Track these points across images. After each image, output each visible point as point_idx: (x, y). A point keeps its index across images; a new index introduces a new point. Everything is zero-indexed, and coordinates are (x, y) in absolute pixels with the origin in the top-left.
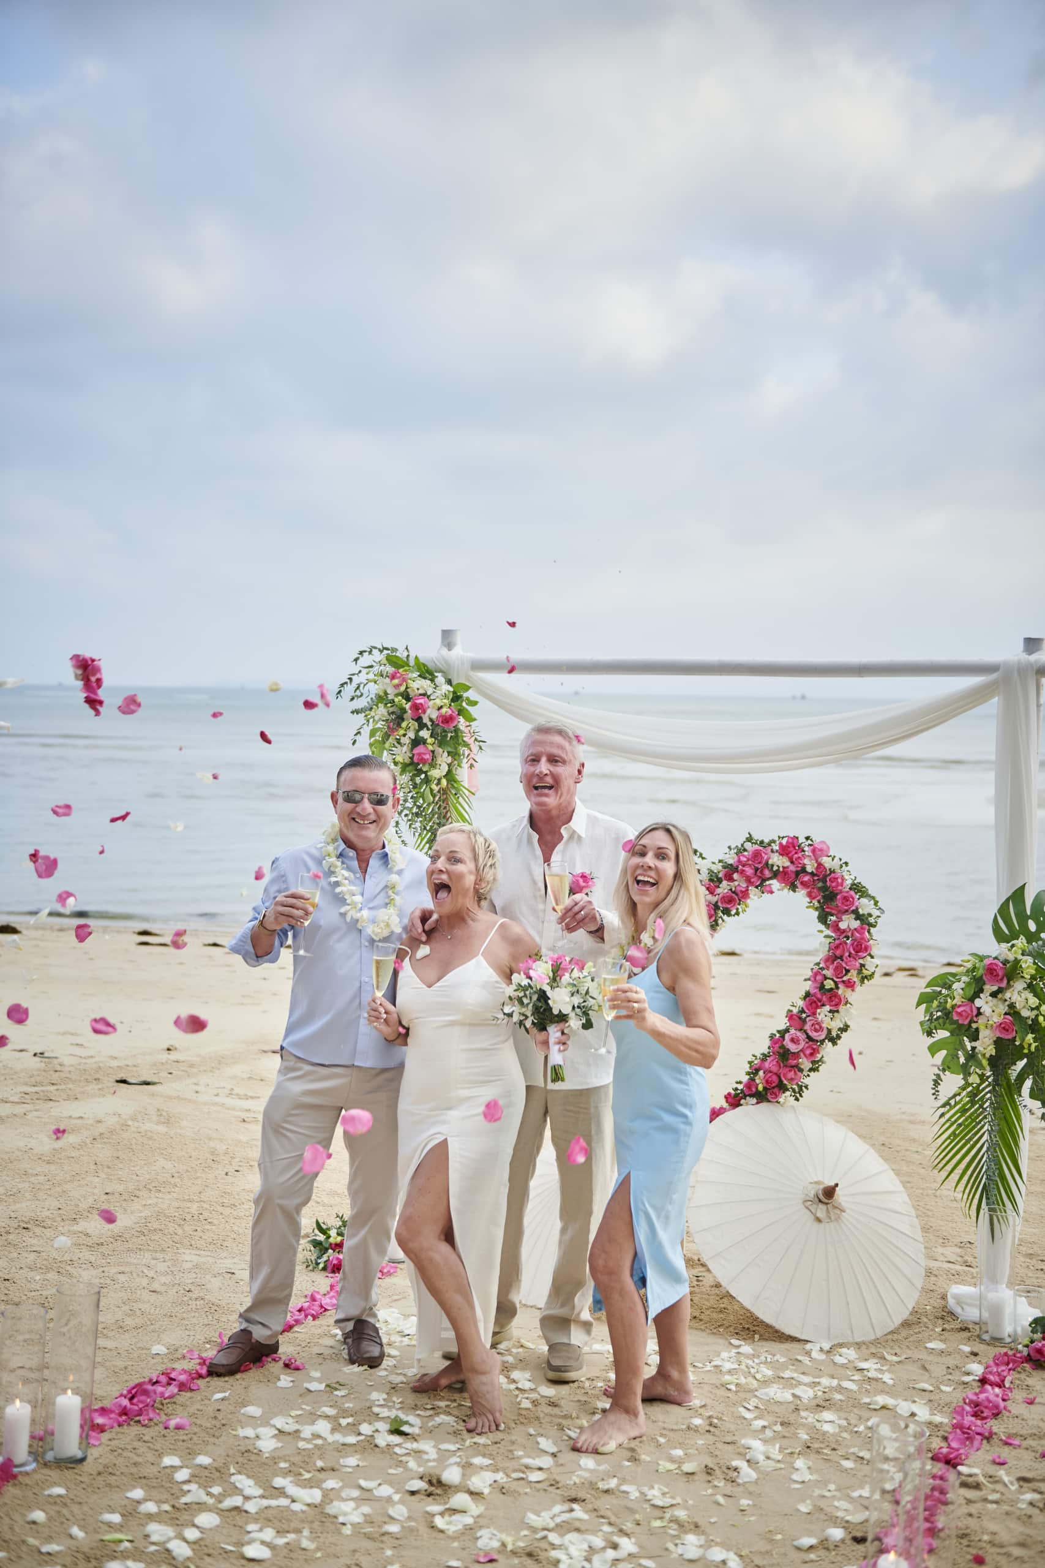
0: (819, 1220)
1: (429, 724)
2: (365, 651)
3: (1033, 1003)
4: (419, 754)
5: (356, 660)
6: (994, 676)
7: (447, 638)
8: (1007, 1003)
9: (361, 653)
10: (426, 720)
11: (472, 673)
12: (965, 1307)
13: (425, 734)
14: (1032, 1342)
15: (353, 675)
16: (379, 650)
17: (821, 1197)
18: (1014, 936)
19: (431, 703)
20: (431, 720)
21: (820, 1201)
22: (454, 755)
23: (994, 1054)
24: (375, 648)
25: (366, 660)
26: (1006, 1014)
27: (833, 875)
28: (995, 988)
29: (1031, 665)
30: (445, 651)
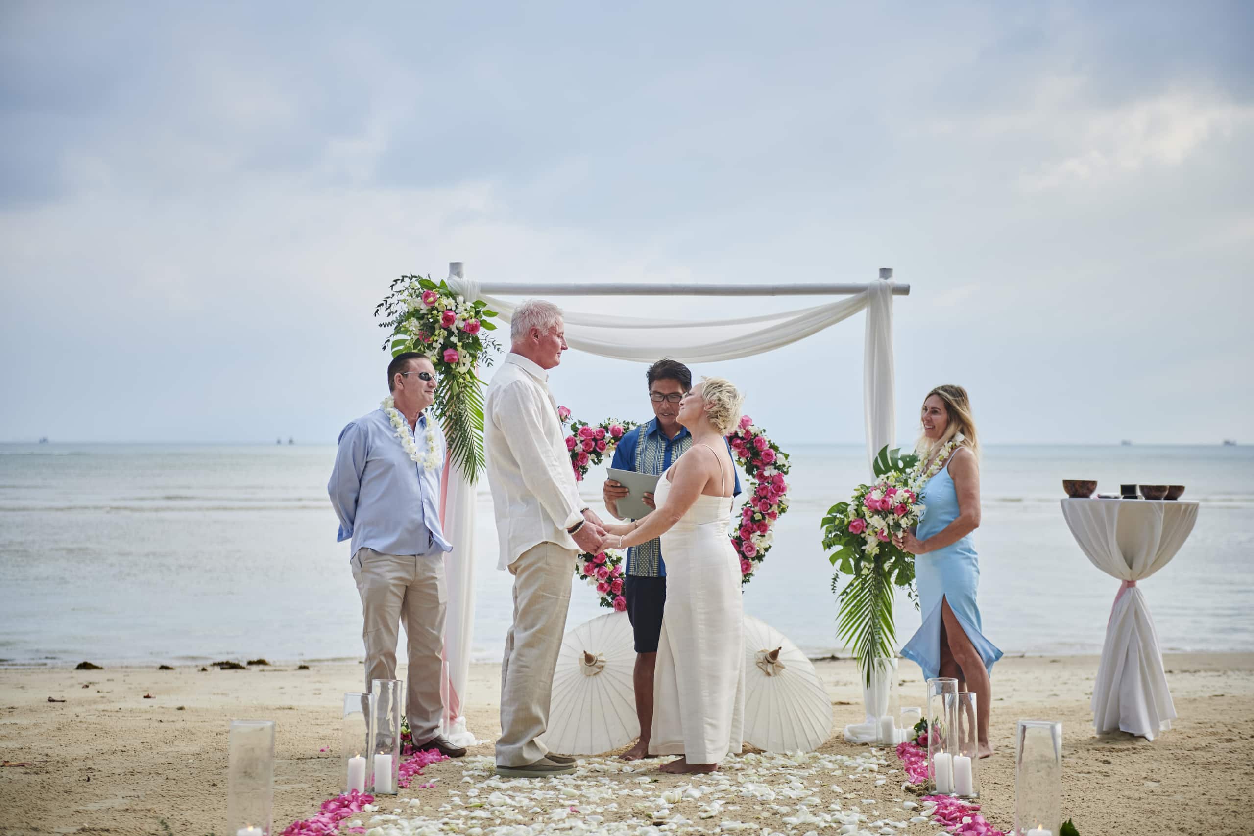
0: (769, 674)
1: (456, 332)
2: (399, 280)
4: (450, 355)
5: (392, 286)
7: (455, 267)
9: (396, 281)
10: (453, 328)
11: (481, 295)
12: (858, 735)
13: (454, 339)
14: (919, 736)
15: (388, 298)
16: (409, 277)
17: (769, 659)
18: (888, 469)
19: (458, 316)
20: (457, 329)
21: (769, 662)
22: (474, 357)
23: (878, 553)
24: (406, 277)
25: (399, 286)
27: (756, 438)
30: (456, 278)
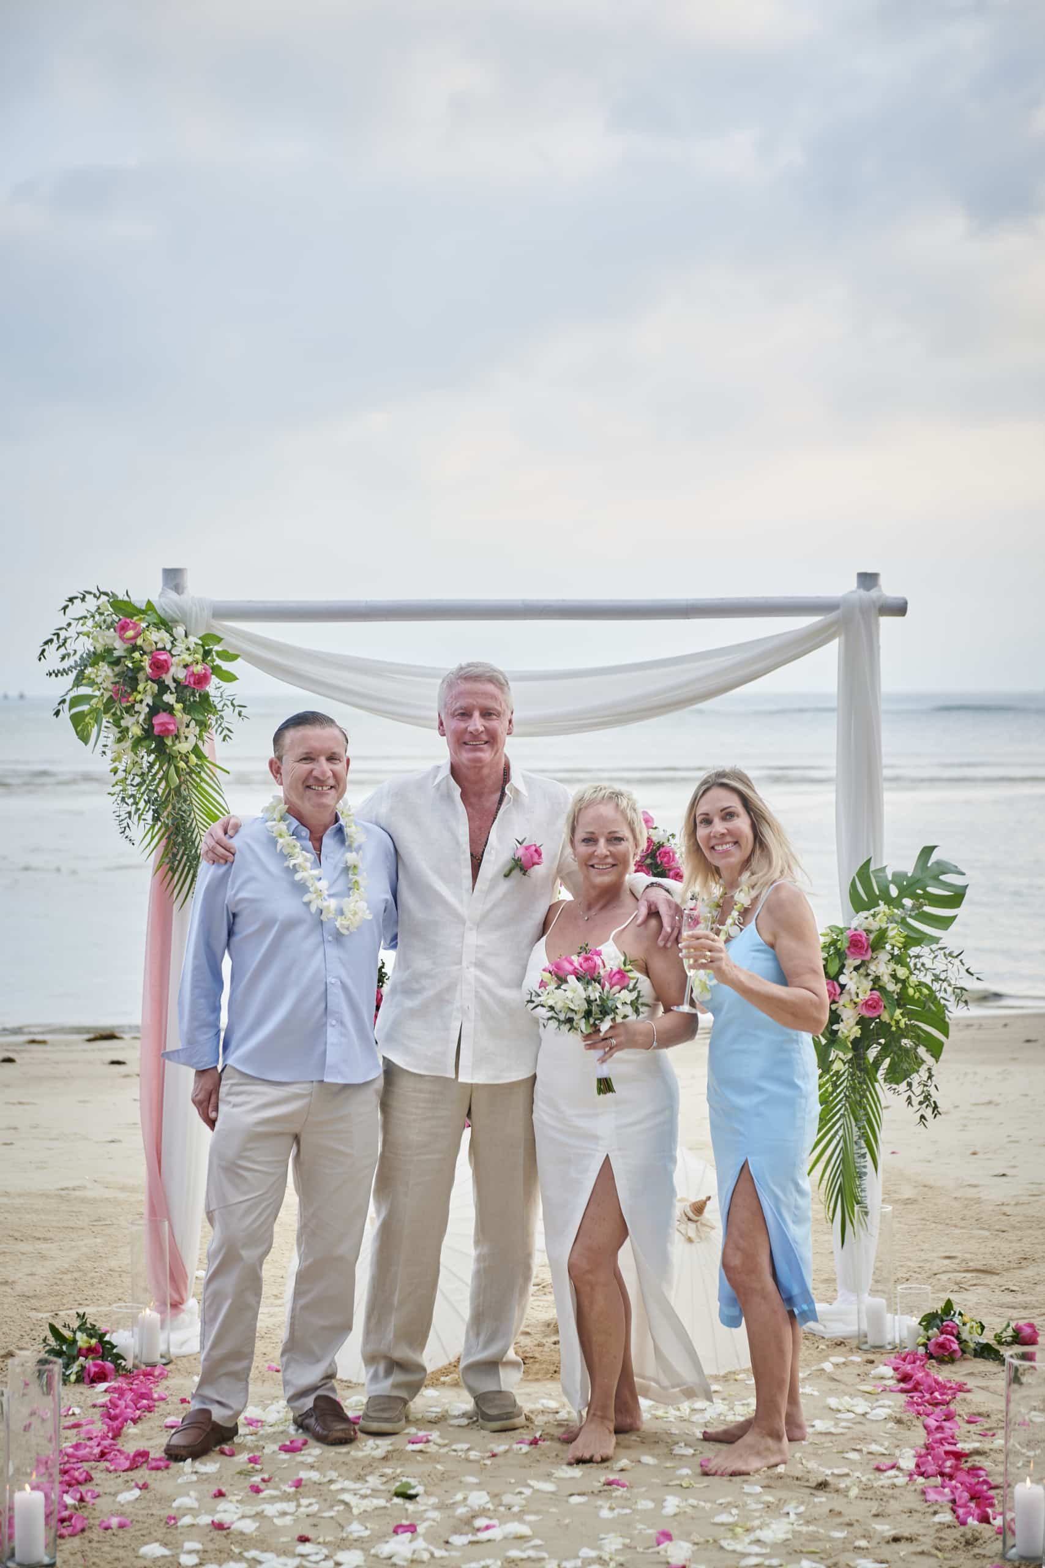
0: (690, 1240)
1: (173, 685)
2: (76, 598)
3: (904, 974)
4: (162, 724)
5: (65, 608)
6: (832, 616)
7: (173, 577)
8: (871, 977)
9: (71, 600)
10: (168, 680)
11: (215, 623)
12: (826, 1323)
13: (169, 698)
14: (929, 1339)
15: (61, 629)
16: (95, 596)
17: (691, 1215)
18: (872, 903)
19: (174, 660)
20: (175, 680)
21: (689, 1219)
22: (203, 725)
23: (858, 1036)
24: (90, 593)
25: (78, 609)
26: (871, 990)
27: (662, 849)
28: (858, 962)
29: (874, 602)
30: (172, 595)
